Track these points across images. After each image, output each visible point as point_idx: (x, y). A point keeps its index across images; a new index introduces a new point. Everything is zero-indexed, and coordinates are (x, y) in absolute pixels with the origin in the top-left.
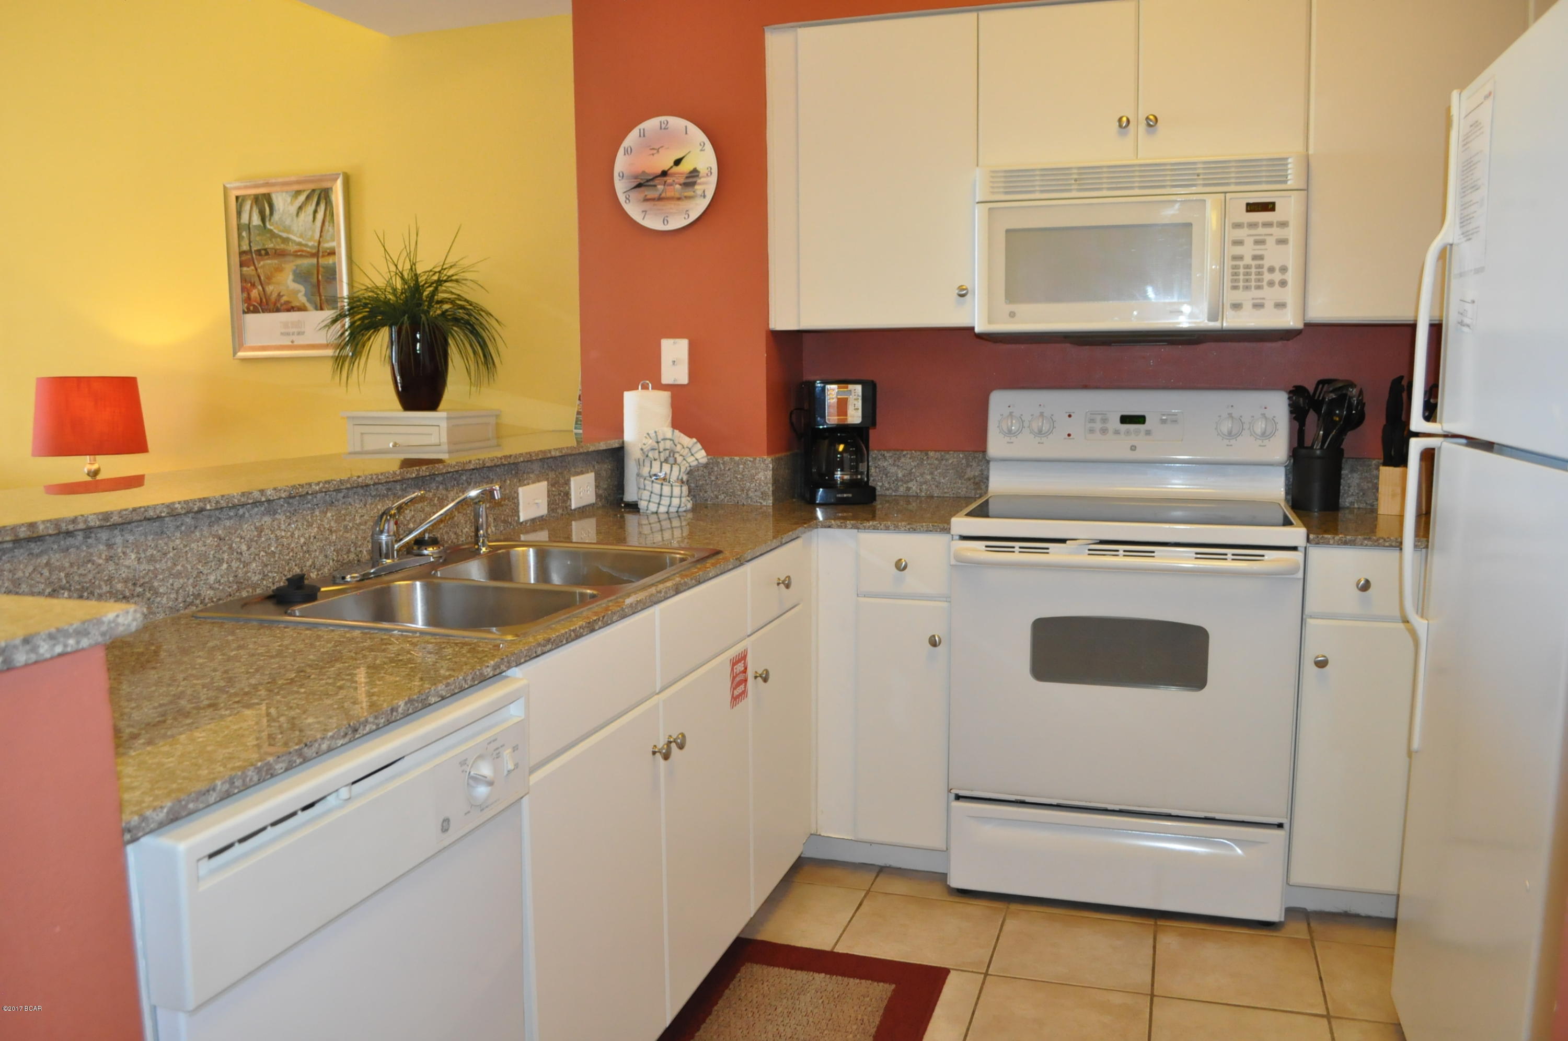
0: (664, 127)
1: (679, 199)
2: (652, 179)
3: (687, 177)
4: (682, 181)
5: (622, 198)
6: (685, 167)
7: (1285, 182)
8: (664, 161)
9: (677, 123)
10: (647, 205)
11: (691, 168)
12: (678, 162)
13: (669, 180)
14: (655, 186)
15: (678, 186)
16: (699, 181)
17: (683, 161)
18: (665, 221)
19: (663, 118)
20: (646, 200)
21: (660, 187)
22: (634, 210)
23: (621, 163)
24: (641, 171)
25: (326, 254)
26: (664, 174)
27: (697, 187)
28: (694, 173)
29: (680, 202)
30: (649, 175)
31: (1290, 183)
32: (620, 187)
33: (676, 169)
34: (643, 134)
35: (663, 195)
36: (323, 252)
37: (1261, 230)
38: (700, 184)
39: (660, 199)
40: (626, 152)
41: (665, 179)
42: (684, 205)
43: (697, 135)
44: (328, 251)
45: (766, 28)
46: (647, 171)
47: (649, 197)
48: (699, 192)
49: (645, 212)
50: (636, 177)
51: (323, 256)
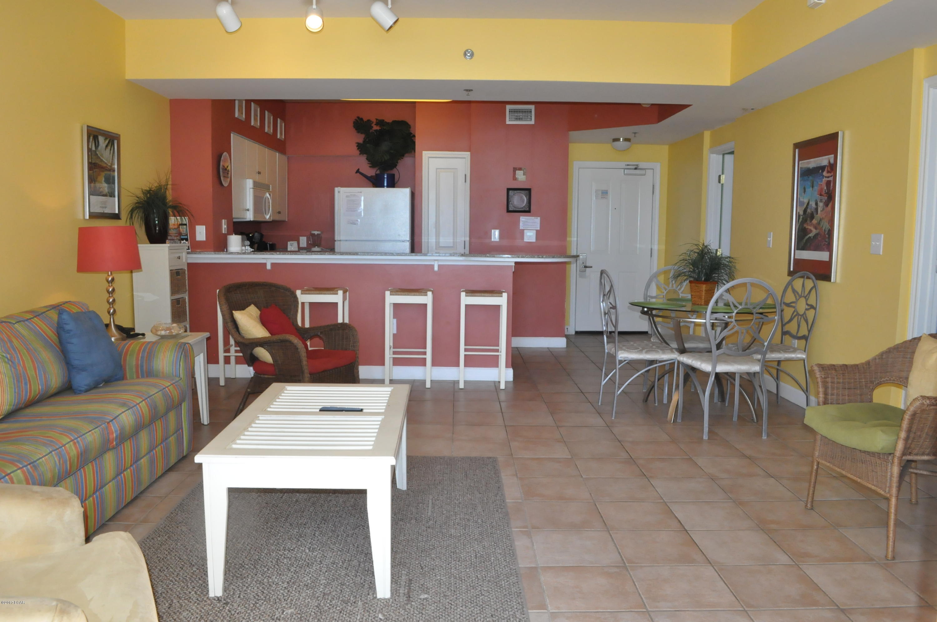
0: (226, 156)
5: (221, 175)
7: (270, 190)
16: (229, 173)
17: (228, 167)
18: (225, 184)
19: (226, 153)
21: (225, 173)
22: (222, 179)
23: (221, 164)
27: (229, 175)
28: (228, 170)
32: (221, 171)
39: (225, 177)
40: (222, 161)
42: (227, 179)
43: (229, 160)
48: (229, 177)
50: (223, 169)
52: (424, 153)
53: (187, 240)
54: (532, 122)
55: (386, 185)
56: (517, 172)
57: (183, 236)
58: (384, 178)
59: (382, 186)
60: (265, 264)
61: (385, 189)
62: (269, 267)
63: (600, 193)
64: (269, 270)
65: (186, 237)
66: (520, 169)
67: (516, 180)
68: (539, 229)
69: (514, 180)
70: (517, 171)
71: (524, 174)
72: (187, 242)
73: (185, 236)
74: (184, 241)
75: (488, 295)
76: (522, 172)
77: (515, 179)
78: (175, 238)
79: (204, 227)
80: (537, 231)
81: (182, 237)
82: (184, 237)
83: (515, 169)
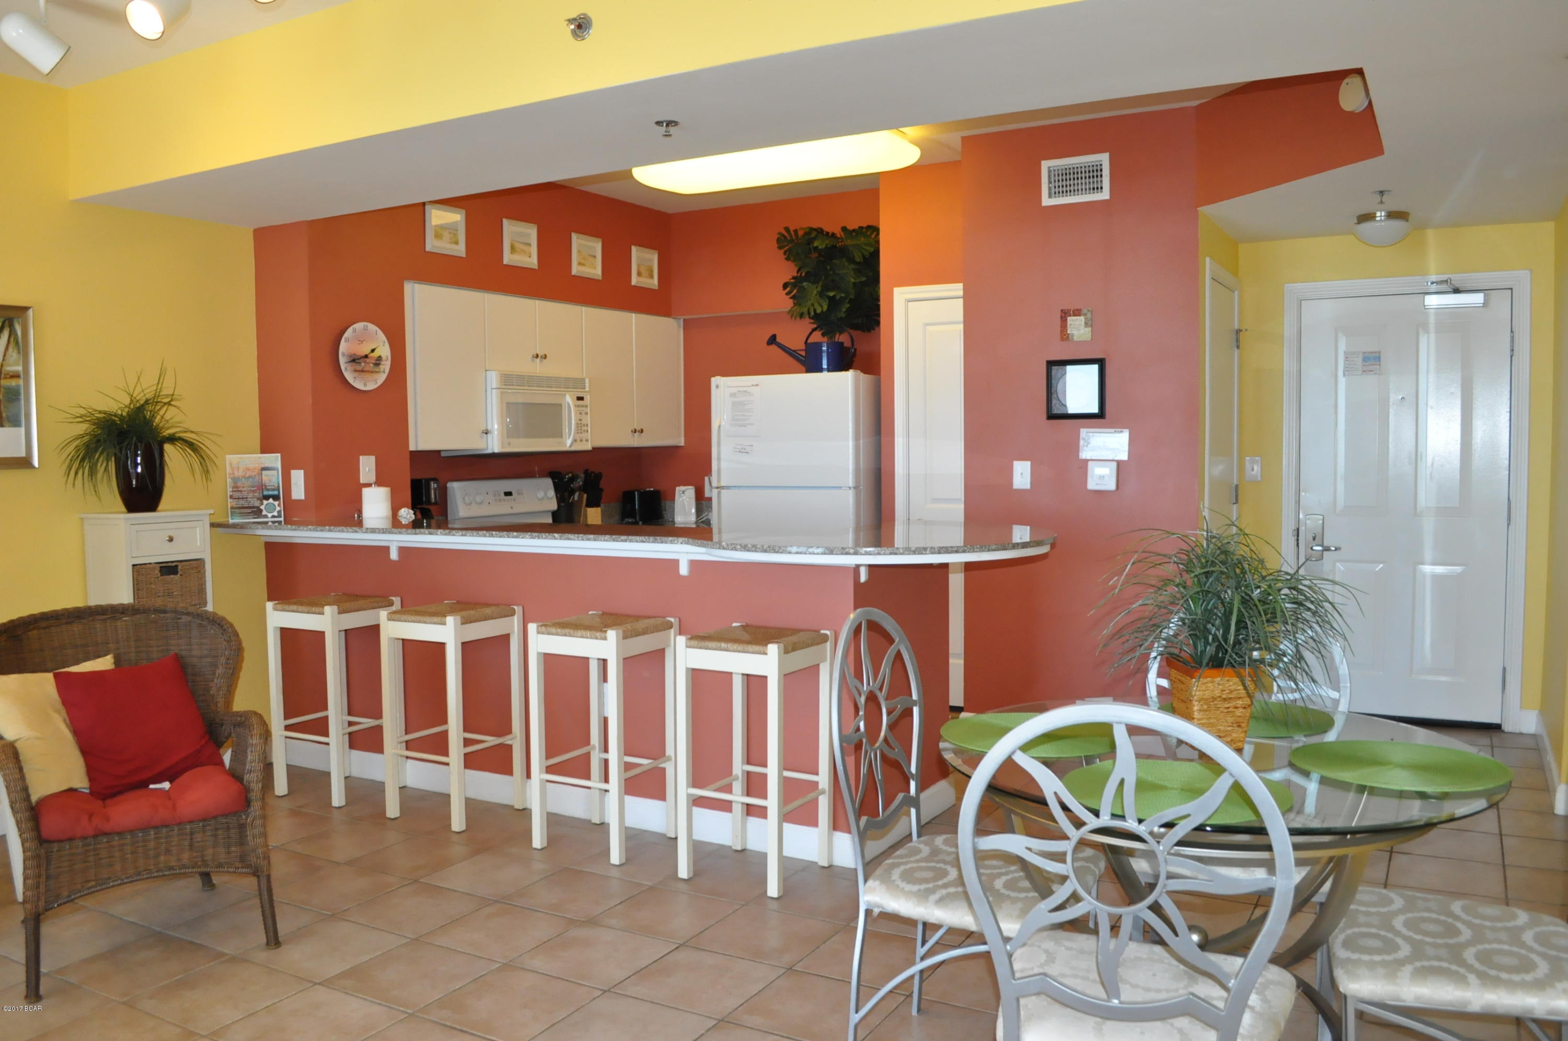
0: (365, 329)
1: (372, 372)
2: (358, 359)
3: (377, 360)
4: (374, 362)
5: (343, 367)
6: (376, 354)
7: (585, 388)
8: (365, 349)
9: (372, 327)
10: (356, 374)
11: (378, 355)
12: (373, 351)
13: (368, 360)
14: (360, 363)
15: (372, 365)
16: (382, 363)
17: (376, 351)
18: (365, 385)
19: (365, 323)
20: (356, 371)
21: (363, 364)
22: (349, 376)
23: (343, 347)
24: (353, 353)
25: (8, 376)
26: (366, 356)
27: (381, 366)
28: (380, 358)
29: (372, 374)
30: (357, 356)
31: (587, 389)
32: (342, 361)
33: (372, 355)
34: (354, 331)
35: (364, 369)
36: (5, 375)
37: (581, 409)
38: (383, 365)
39: (362, 371)
40: (346, 341)
41: (366, 359)
42: (375, 376)
43: (382, 336)
44: (11, 374)
45: (405, 282)
46: (356, 353)
47: (357, 369)
48: (382, 370)
49: (355, 378)
50: (350, 356)
51: (5, 378)
52: (897, 291)
53: (276, 498)
54: (1105, 195)
55: (825, 366)
56: (1071, 320)
57: (268, 490)
58: (821, 351)
59: (819, 369)
60: (386, 549)
61: (825, 374)
62: (394, 555)
63: (1359, 360)
64: (394, 561)
65: (276, 493)
66: (1077, 313)
67: (1068, 338)
68: (1124, 456)
69: (1062, 339)
70: (1069, 318)
71: (1086, 325)
72: (276, 503)
73: (273, 490)
74: (271, 500)
75: (735, 646)
76: (1082, 318)
77: (1064, 336)
78: (250, 495)
79: (302, 471)
80: (1119, 463)
81: (266, 493)
82: (271, 493)
83: (1065, 315)
